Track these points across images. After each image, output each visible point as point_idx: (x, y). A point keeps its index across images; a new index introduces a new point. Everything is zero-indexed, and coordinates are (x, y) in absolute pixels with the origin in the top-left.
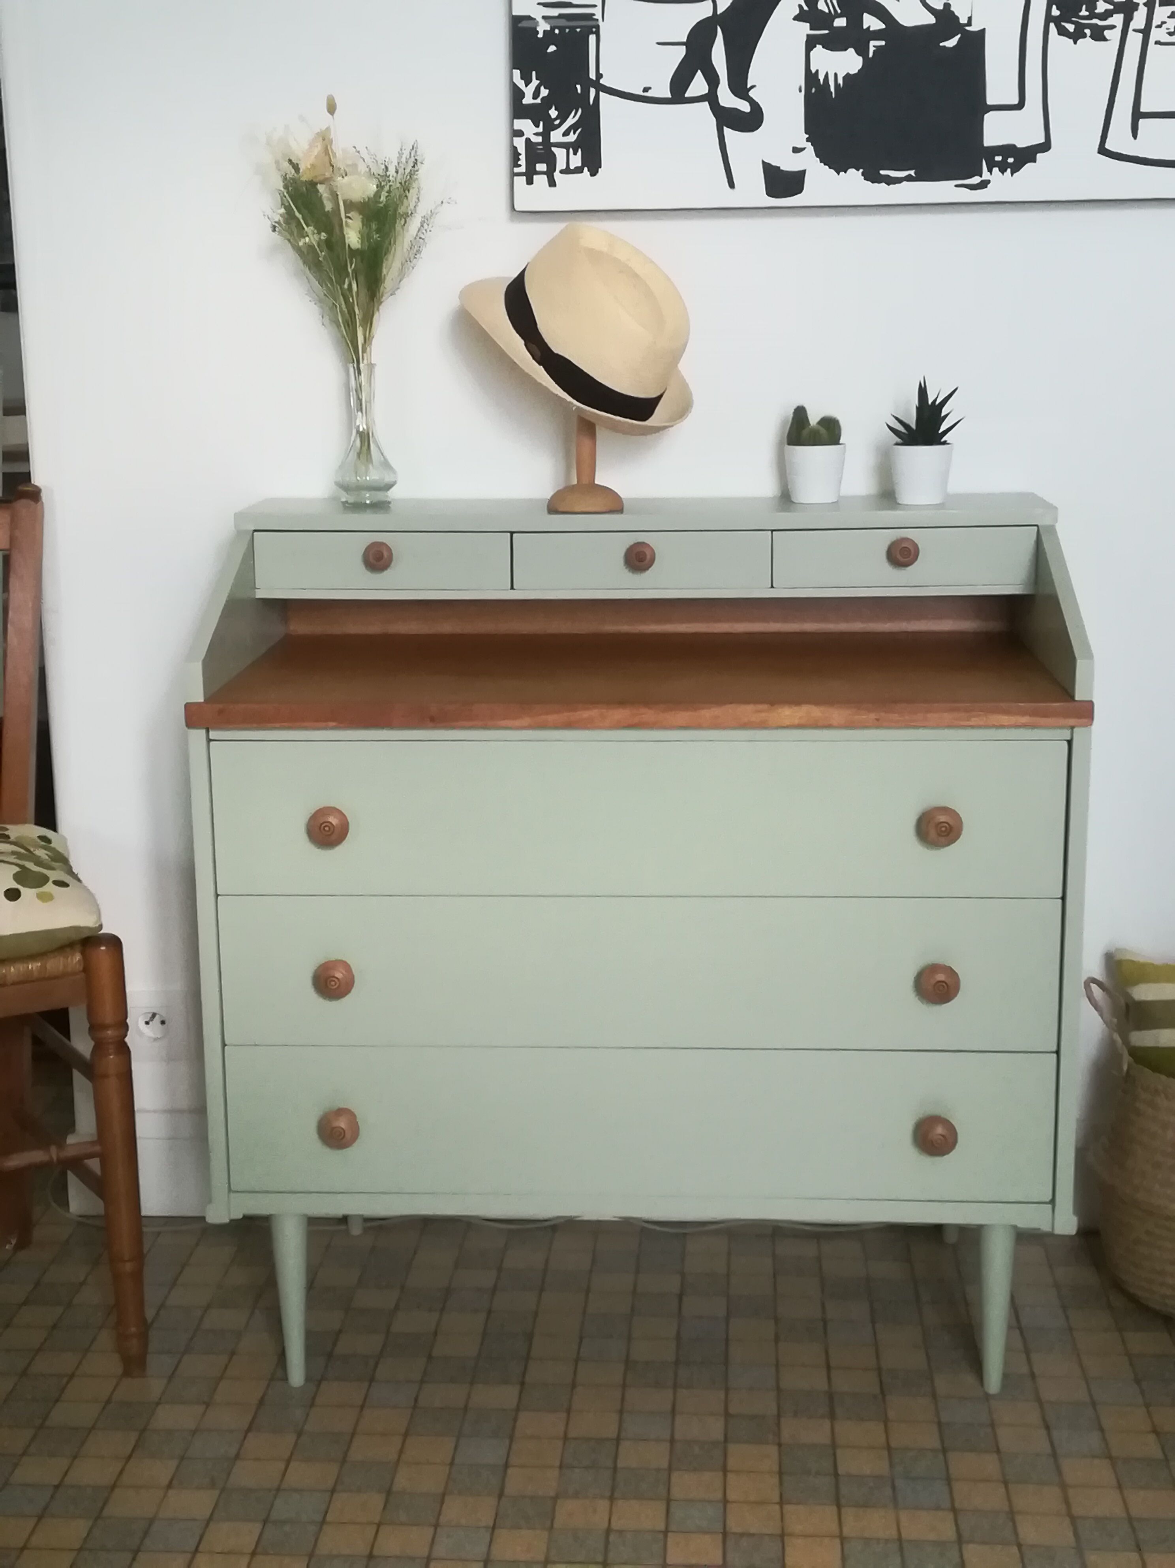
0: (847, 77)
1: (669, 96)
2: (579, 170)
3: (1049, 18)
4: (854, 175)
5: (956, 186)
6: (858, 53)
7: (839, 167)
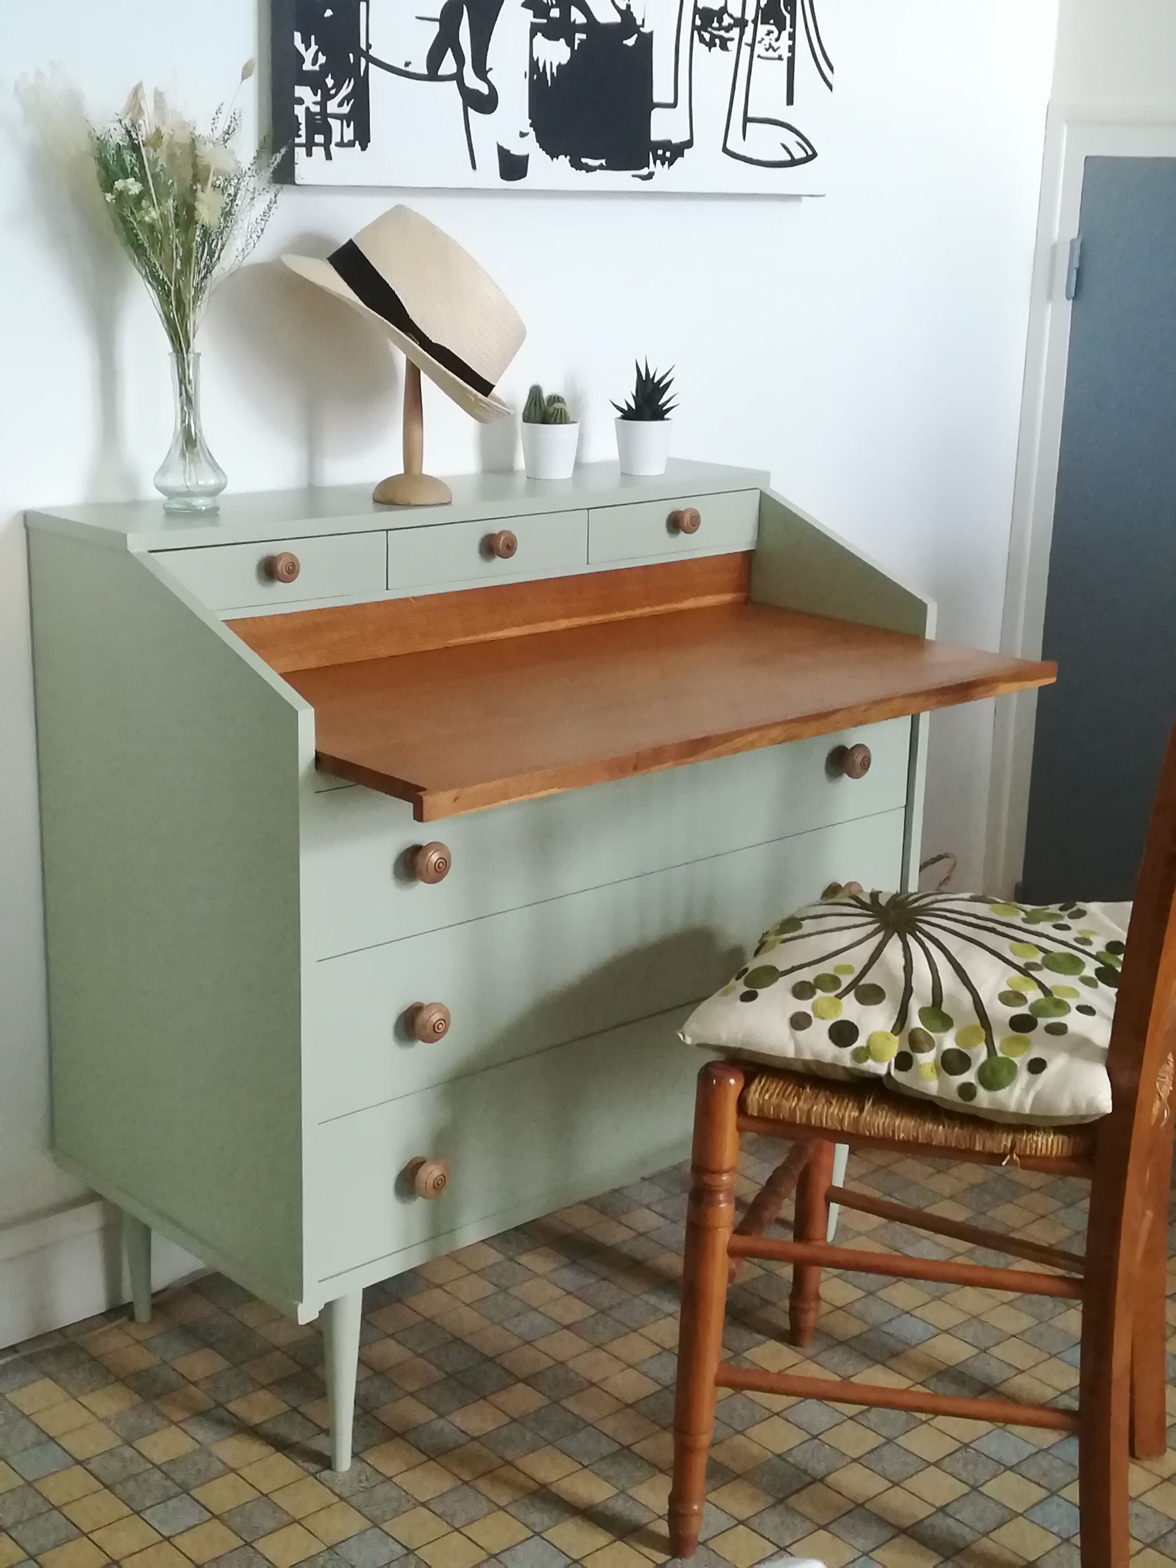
0: (560, 66)
1: (426, 72)
2: (351, 144)
3: (694, 27)
4: (564, 161)
5: (633, 176)
6: (568, 44)
7: (554, 155)
